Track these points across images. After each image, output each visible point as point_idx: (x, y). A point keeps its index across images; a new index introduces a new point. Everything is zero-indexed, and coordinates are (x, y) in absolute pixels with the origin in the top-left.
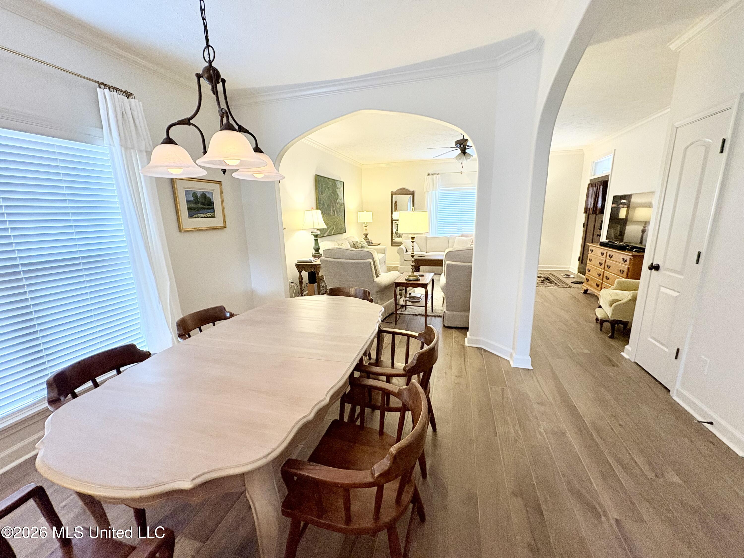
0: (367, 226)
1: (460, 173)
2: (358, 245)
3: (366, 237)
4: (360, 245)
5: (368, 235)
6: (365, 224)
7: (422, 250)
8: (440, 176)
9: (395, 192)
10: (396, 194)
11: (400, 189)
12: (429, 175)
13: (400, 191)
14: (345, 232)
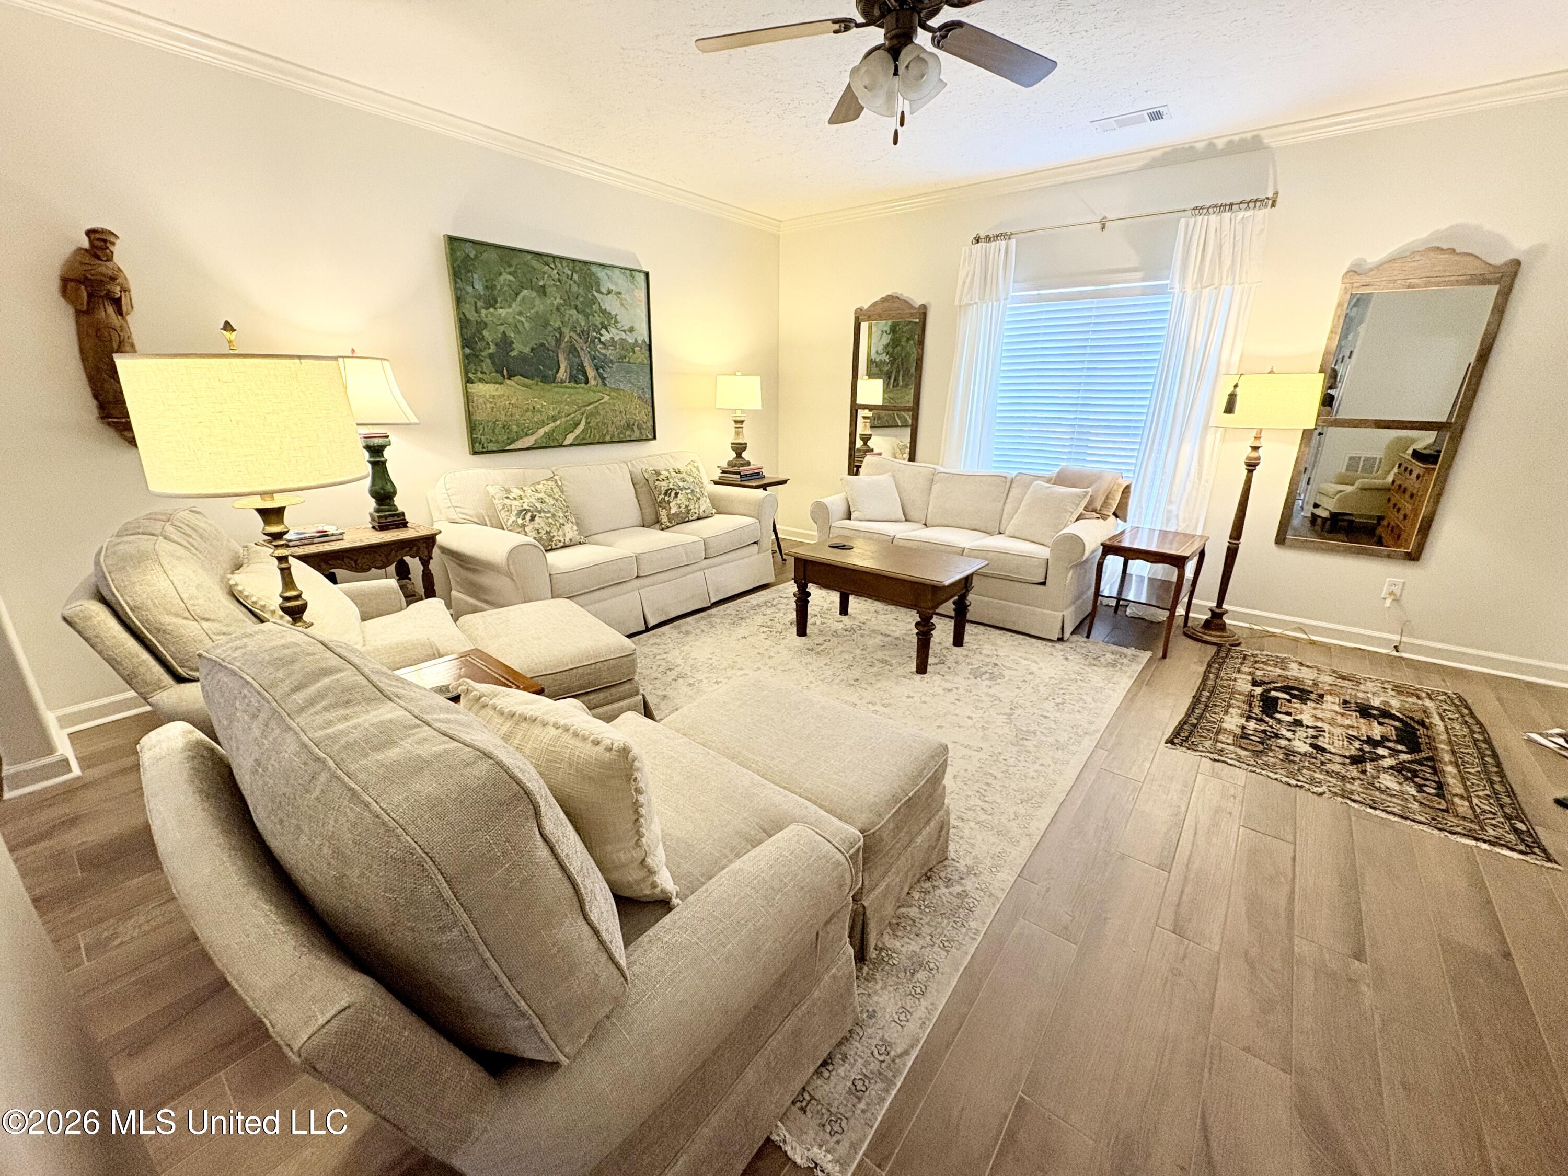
0: (742, 422)
1: (1099, 226)
2: (657, 483)
3: (739, 455)
4: (664, 483)
5: (745, 449)
6: (739, 416)
7: (912, 514)
8: (1013, 242)
9: (867, 310)
10: (869, 318)
11: (884, 300)
12: (978, 240)
13: (881, 306)
14: (655, 438)
